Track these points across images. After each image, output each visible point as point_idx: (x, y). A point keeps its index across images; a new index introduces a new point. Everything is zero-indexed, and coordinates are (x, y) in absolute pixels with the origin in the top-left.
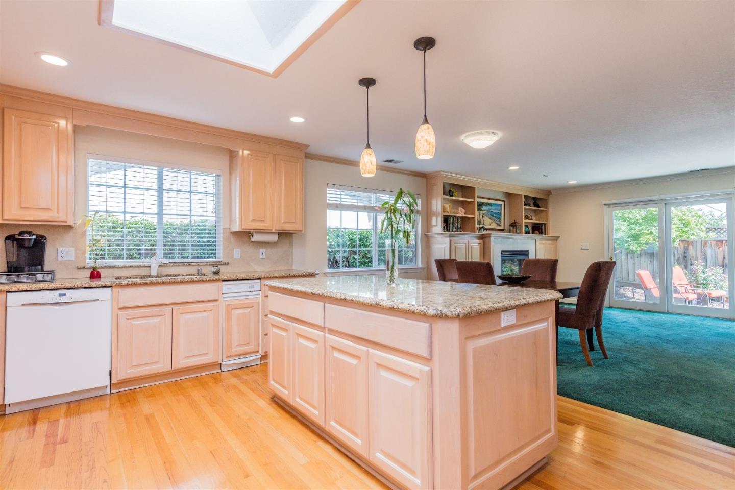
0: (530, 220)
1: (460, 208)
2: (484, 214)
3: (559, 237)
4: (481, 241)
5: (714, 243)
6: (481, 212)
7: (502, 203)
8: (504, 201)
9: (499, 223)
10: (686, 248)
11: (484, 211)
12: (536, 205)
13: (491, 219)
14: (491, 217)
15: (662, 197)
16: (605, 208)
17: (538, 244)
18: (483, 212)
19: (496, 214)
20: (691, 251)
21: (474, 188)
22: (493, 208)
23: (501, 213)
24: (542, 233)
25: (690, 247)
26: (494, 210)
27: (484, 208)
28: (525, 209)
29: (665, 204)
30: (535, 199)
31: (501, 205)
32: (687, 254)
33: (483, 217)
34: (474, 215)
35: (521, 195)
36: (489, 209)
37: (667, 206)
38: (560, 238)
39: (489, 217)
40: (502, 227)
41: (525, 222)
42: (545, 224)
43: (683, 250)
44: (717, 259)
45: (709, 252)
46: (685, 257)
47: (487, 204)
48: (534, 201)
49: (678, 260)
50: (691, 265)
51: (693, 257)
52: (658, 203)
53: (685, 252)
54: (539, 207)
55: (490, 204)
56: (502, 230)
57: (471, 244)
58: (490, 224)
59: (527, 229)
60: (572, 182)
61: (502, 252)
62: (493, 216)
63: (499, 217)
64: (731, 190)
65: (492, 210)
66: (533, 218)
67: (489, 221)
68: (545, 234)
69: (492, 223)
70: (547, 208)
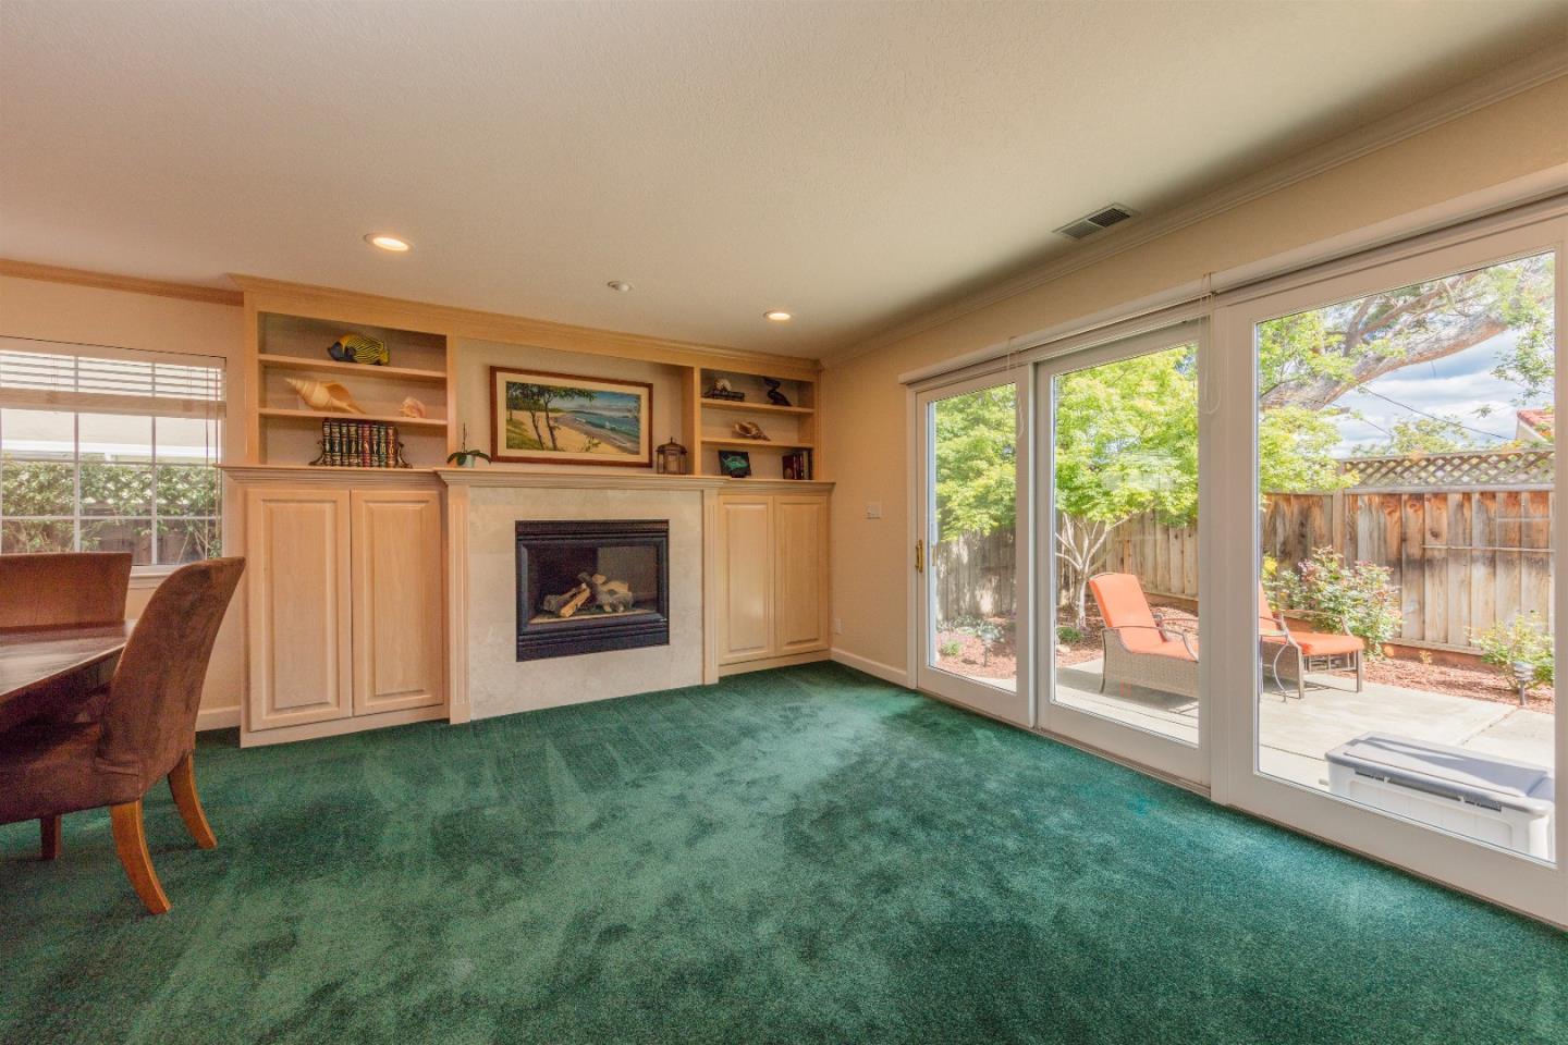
0: (754, 438)
1: (408, 401)
2: (556, 420)
3: (833, 484)
5: (1377, 500)
6: (541, 415)
7: (643, 392)
8: (649, 386)
10: (1305, 515)
11: (553, 410)
14: (589, 428)
15: (1017, 342)
16: (910, 393)
17: (710, 502)
18: (551, 415)
19: (612, 420)
20: (1318, 521)
21: (443, 338)
22: (597, 402)
23: (637, 420)
24: (800, 477)
25: (1316, 512)
27: (555, 403)
28: (704, 405)
29: (1036, 365)
31: (638, 398)
32: (1308, 530)
33: (551, 429)
34: (446, 418)
35: (691, 369)
36: (582, 406)
38: (836, 487)
39: (578, 429)
40: (643, 458)
42: (810, 451)
43: (1297, 518)
44: (1385, 542)
45: (1363, 524)
46: (1303, 536)
47: (569, 393)
51: (1322, 537)
52: (1005, 369)
53: (1302, 524)
55: (588, 394)
56: (649, 465)
57: (366, 501)
58: (588, 449)
59: (739, 464)
60: (779, 316)
61: (519, 524)
62: (602, 427)
63: (626, 430)
64: (1195, 286)
65: (595, 412)
66: (766, 433)
67: (583, 439)
68: (810, 477)
69: (596, 445)
70: (812, 407)
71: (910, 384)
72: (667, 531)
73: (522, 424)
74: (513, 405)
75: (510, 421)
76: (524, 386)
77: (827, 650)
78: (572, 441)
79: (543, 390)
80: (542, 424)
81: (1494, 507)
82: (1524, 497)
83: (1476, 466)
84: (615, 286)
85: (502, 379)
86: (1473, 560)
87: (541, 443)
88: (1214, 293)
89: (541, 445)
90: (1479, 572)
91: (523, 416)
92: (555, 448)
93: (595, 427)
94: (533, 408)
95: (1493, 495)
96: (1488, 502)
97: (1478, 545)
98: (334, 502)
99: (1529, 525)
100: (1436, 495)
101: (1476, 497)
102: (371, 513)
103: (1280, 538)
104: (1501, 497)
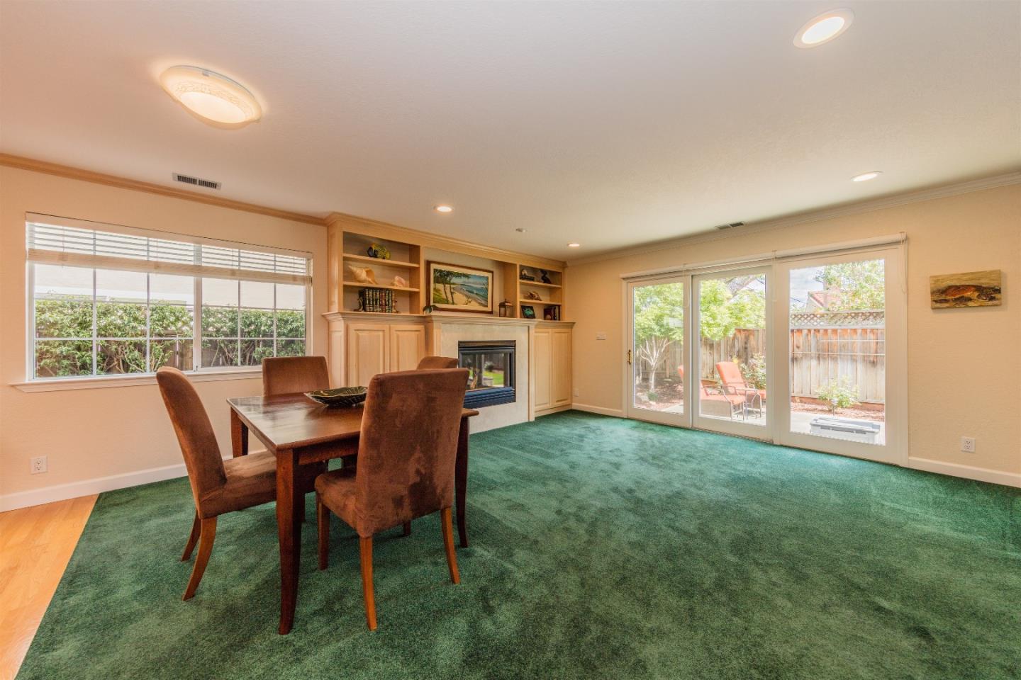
0: (535, 299)
1: (397, 278)
2: (454, 288)
3: (574, 323)
4: (421, 327)
6: (448, 286)
7: (489, 275)
8: (492, 272)
9: (483, 302)
10: (747, 338)
11: (454, 284)
12: (546, 281)
13: (468, 297)
14: (467, 293)
15: (688, 267)
16: (624, 283)
17: (532, 331)
18: (452, 286)
19: (477, 289)
20: (752, 342)
21: (418, 247)
22: (471, 280)
23: (487, 289)
24: (555, 319)
25: (752, 337)
26: (475, 284)
27: (454, 280)
28: (521, 284)
29: (692, 276)
30: (543, 272)
31: (487, 278)
32: (748, 345)
33: (452, 293)
34: (419, 287)
35: (515, 265)
36: (465, 282)
37: (695, 280)
38: (575, 325)
39: (463, 294)
40: (489, 309)
41: (521, 302)
42: (559, 306)
43: (744, 340)
46: (746, 348)
47: (459, 275)
48: (542, 275)
49: (738, 352)
50: (752, 357)
51: (754, 348)
52: (682, 276)
53: (746, 343)
54: (550, 283)
55: (467, 276)
56: (491, 313)
57: (396, 331)
58: (467, 304)
59: (530, 312)
60: (574, 245)
61: (460, 343)
62: (472, 293)
63: (483, 294)
64: (770, 255)
65: (470, 285)
66: (541, 297)
67: (465, 299)
68: (559, 320)
69: (470, 302)
70: (561, 284)
71: (624, 279)
72: (515, 346)
73: (439, 290)
74: (437, 281)
75: (435, 289)
76: (441, 271)
77: (571, 405)
78: (460, 300)
79: (449, 273)
80: (448, 291)
81: (820, 335)
82: (829, 331)
83: (812, 319)
84: (519, 230)
85: (433, 266)
86: (811, 358)
87: (448, 301)
88: (776, 258)
89: (447, 302)
90: (814, 362)
91: (440, 286)
92: (453, 303)
93: (470, 292)
94: (445, 282)
95: (819, 331)
96: (817, 334)
97: (814, 352)
98: (384, 331)
99: (831, 343)
100: (798, 330)
101: (812, 331)
102: (398, 337)
103: (737, 349)
104: (821, 331)
